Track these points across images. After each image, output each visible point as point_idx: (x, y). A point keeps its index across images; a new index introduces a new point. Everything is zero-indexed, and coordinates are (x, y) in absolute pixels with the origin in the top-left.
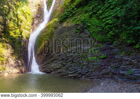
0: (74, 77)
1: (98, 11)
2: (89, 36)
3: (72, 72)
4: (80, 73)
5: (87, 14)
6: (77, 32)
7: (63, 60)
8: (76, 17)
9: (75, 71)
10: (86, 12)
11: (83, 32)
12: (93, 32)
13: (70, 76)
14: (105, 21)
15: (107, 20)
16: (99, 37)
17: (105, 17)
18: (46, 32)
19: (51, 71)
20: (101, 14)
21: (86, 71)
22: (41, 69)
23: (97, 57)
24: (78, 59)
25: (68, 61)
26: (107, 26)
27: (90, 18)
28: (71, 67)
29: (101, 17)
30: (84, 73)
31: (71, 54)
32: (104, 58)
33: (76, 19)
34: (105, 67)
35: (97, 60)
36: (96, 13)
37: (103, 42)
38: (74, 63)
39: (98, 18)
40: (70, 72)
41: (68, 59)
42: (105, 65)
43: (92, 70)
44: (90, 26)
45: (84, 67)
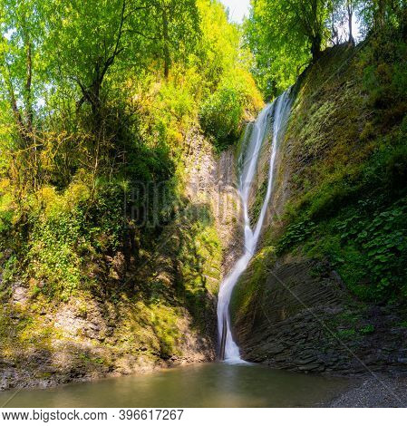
0: (310, 371)
1: (360, 231)
2: (340, 286)
3: (306, 362)
4: (322, 364)
5: (336, 238)
6: (314, 277)
7: (286, 335)
8: (313, 243)
9: (311, 359)
10: (335, 232)
11: (327, 276)
12: (349, 277)
13: (301, 368)
14: (374, 256)
15: (377, 254)
16: (361, 289)
17: (374, 247)
18: (250, 276)
19: (264, 360)
20: (365, 240)
21: (334, 360)
22: (243, 354)
23: (357, 331)
24: (318, 334)
25: (297, 337)
26: (377, 267)
27: (342, 247)
28: (302, 350)
29: (365, 246)
30: (331, 363)
31: (301, 324)
32: (370, 333)
33: (313, 246)
34: (372, 350)
35: (355, 335)
36: (354, 236)
37: (368, 300)
38: (309, 341)
39: (359, 247)
40: (301, 362)
41: (297, 334)
42: (372, 347)
43: (347, 357)
44: (342, 263)
45: (329, 351)
